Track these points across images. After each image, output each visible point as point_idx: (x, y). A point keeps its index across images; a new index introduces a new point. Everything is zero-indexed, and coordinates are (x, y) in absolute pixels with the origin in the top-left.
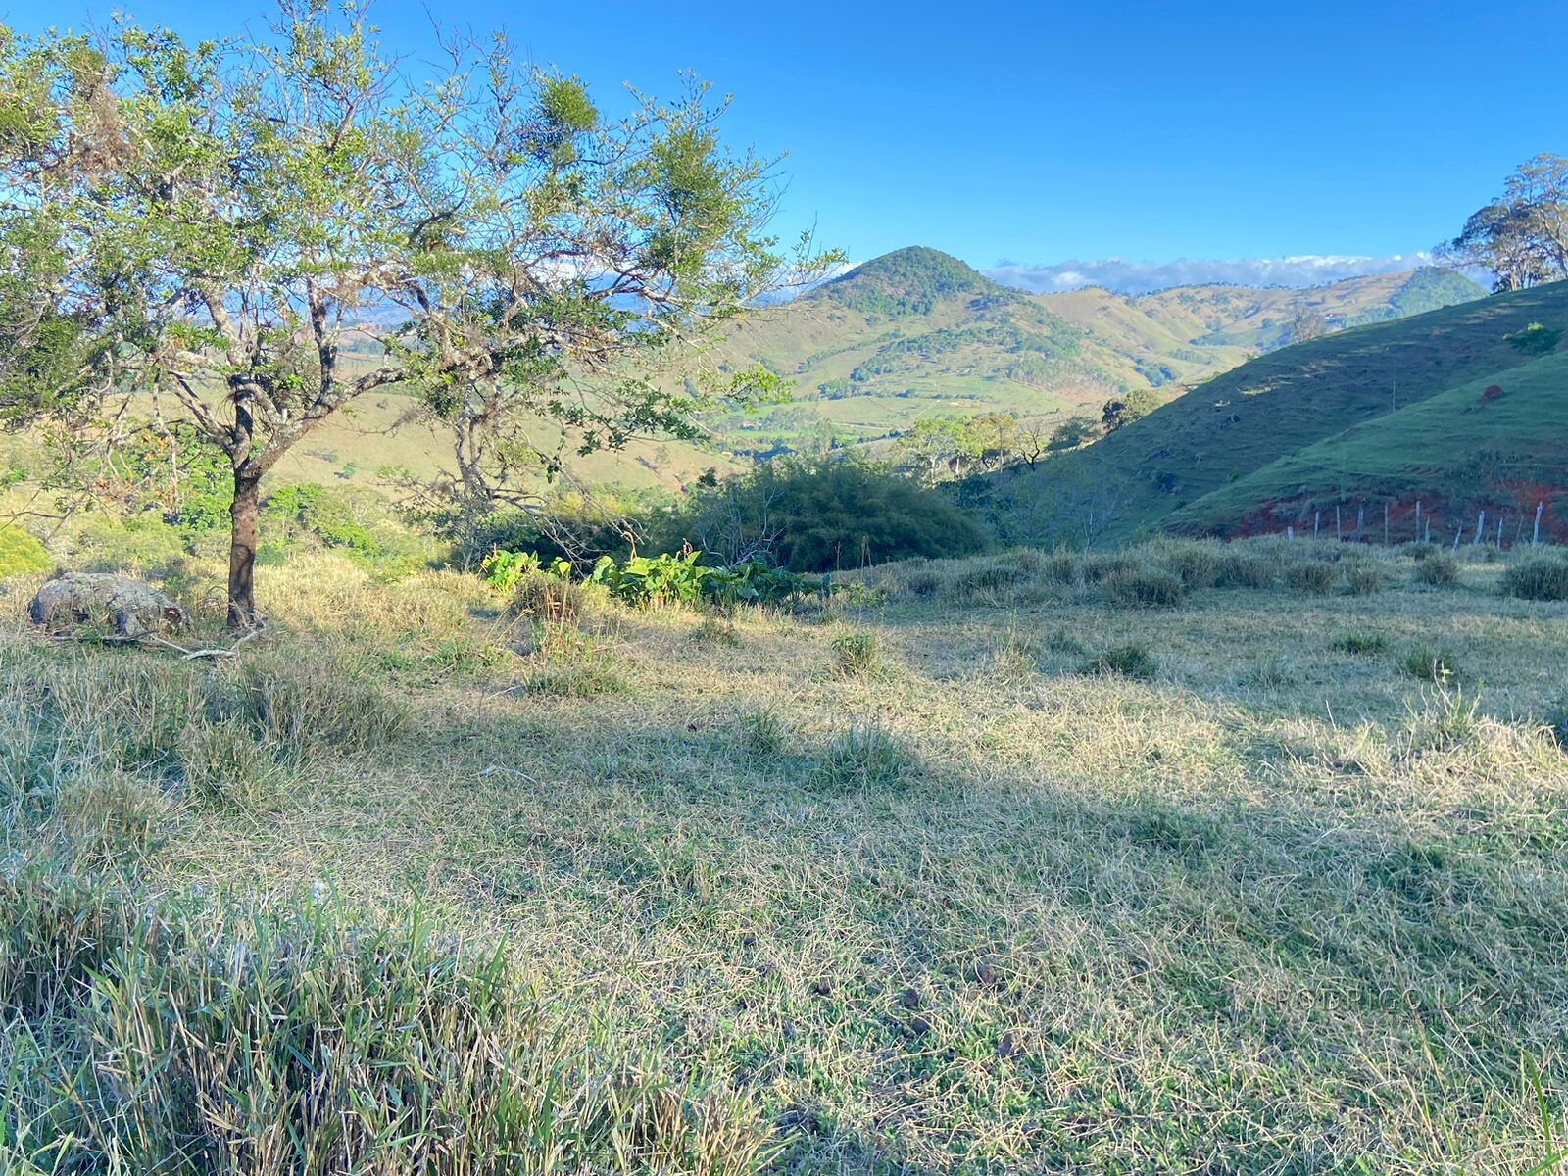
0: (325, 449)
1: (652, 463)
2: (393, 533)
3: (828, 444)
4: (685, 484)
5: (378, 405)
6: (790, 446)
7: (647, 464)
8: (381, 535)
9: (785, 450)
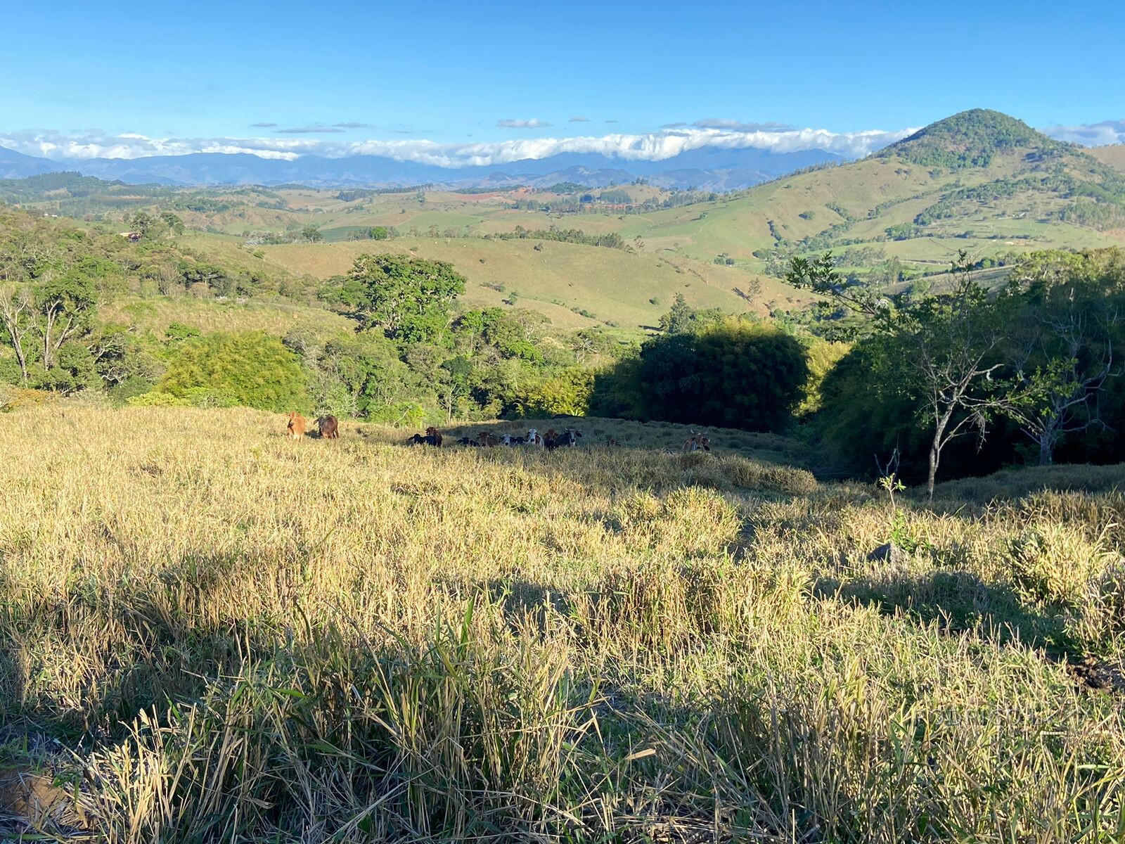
0: (496, 282)
1: (746, 293)
2: (554, 348)
3: (896, 277)
4: (773, 310)
5: (535, 248)
6: (861, 280)
7: (742, 294)
8: (545, 350)
9: (857, 283)
